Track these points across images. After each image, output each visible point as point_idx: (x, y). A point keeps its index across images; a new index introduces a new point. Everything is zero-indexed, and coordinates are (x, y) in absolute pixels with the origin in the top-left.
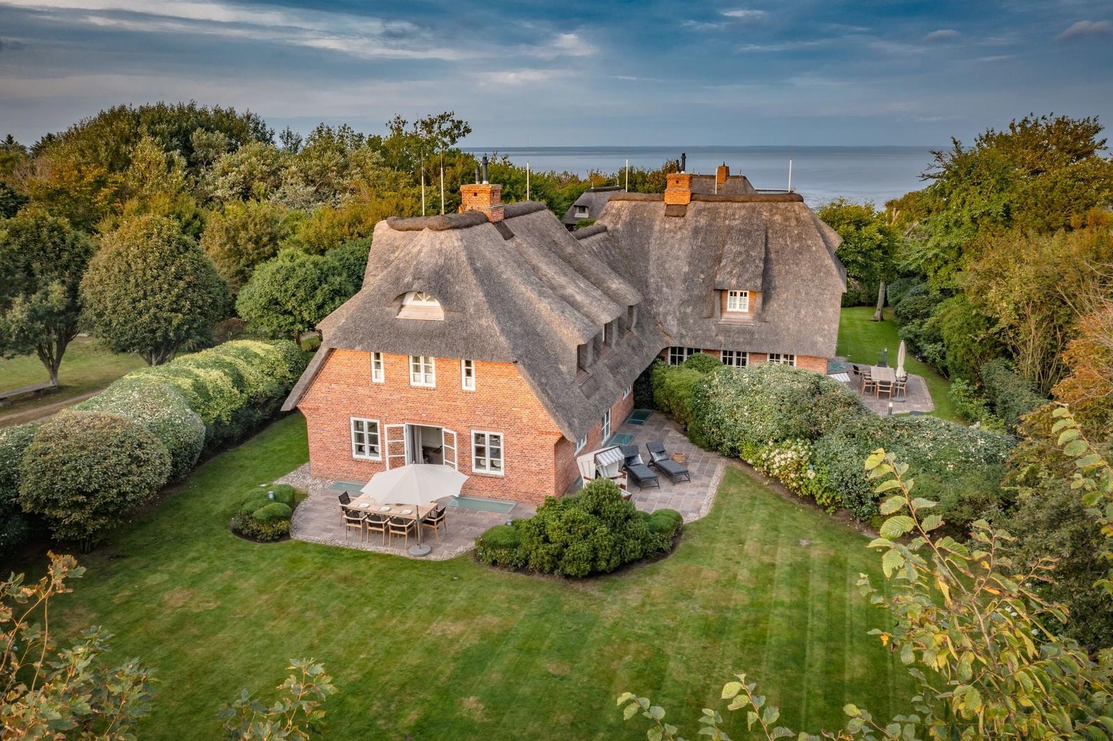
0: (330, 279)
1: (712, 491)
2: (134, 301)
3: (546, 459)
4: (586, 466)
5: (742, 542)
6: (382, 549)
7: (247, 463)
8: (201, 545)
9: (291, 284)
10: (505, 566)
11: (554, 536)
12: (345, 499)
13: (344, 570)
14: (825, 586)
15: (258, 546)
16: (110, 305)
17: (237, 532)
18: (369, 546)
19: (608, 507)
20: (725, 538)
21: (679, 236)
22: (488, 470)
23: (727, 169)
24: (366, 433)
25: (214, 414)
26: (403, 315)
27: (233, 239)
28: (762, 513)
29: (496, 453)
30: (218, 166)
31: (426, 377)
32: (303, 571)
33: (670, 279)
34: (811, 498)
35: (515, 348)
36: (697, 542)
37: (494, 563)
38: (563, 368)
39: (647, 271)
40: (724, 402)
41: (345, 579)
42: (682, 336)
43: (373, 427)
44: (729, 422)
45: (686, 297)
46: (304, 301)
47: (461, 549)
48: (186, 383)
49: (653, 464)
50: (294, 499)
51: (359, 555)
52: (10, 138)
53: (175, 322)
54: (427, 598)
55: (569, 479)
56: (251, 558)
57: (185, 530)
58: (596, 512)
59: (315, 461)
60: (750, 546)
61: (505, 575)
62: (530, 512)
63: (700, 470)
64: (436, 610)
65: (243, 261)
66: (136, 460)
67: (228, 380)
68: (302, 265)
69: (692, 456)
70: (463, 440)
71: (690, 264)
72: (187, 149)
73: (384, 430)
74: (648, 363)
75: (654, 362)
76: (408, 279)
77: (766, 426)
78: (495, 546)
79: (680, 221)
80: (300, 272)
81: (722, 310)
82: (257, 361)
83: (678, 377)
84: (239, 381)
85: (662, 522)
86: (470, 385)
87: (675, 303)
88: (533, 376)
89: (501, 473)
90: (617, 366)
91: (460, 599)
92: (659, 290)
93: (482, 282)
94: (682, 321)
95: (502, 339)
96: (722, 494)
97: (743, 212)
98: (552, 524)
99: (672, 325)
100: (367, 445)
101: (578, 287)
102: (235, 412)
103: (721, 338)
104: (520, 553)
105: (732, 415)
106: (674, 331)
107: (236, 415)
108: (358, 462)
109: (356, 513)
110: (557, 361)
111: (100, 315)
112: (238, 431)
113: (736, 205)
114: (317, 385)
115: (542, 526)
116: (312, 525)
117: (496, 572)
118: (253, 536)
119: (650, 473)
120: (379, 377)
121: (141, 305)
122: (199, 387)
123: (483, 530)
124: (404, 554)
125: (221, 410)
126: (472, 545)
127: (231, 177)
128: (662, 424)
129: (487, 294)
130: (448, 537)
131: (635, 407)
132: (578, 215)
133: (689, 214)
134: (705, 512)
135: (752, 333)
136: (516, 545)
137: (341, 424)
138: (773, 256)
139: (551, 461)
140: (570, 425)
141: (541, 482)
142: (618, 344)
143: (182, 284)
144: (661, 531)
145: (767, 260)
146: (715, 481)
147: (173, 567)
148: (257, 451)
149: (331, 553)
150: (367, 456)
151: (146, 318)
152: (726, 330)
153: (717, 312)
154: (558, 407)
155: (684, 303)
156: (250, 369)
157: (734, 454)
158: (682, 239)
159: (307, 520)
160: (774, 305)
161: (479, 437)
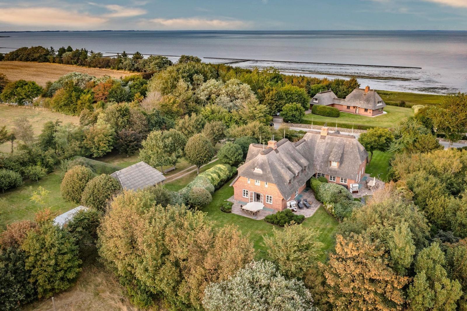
0: (238, 151)
1: (315, 211)
2: (197, 155)
3: (280, 202)
4: (288, 204)
5: (315, 223)
6: (248, 217)
7: (221, 195)
8: (216, 212)
9: (230, 152)
10: (269, 222)
11: (278, 218)
12: (241, 206)
13: (241, 220)
14: (327, 233)
15: (226, 214)
16: (192, 156)
17: (222, 210)
18: (246, 216)
19: (289, 214)
20: (312, 222)
21: (323, 144)
22: (269, 203)
23: (369, 88)
24: (246, 192)
25: (215, 184)
26: (254, 171)
27: (213, 130)
28: (323, 217)
29: (271, 200)
30: (202, 88)
31: (258, 183)
32: (234, 219)
33: (319, 155)
34: (333, 215)
35: (276, 180)
36: (306, 222)
37: (268, 222)
38: (285, 184)
39: (314, 153)
40: (321, 191)
41: (242, 222)
42: (320, 171)
43: (247, 191)
44: (322, 196)
45: (322, 161)
46: (232, 156)
47: (262, 218)
48: (210, 177)
49: (304, 204)
50: (231, 204)
51: (244, 217)
52: (124, 52)
53: (205, 160)
54: (256, 227)
55: (285, 206)
56: (225, 216)
57: (212, 209)
58: (286, 215)
59: (235, 196)
60: (316, 224)
61: (270, 224)
62: (275, 213)
63: (315, 206)
64: (257, 229)
65: (215, 135)
66: (207, 197)
67: (217, 176)
68: (232, 147)
69: (314, 202)
70: (264, 196)
71: (324, 152)
72: (192, 80)
73: (249, 193)
74: (309, 178)
75: (312, 177)
76: (256, 165)
77: (328, 199)
78: (268, 219)
79: (324, 140)
80: (232, 149)
81: (330, 165)
82: (222, 171)
83: (315, 182)
84: (219, 176)
85: (300, 218)
86: (267, 186)
87: (320, 162)
88: (278, 186)
89: (271, 204)
90: (300, 181)
91: (261, 227)
92: (316, 158)
93: (270, 167)
94: (321, 167)
95: (273, 179)
96: (316, 212)
97: (339, 140)
98: (278, 216)
99: (318, 167)
100: (246, 195)
101: (292, 163)
102: (218, 183)
103: (329, 172)
104: (272, 221)
105: (322, 195)
106: (318, 169)
107: (218, 184)
108: (244, 198)
109: (243, 210)
110: (284, 182)
111: (189, 157)
112: (218, 187)
113: (338, 137)
114: (236, 182)
115: (276, 217)
116: (235, 210)
117: (268, 223)
118: (225, 212)
119: (303, 206)
120: (249, 182)
121: (198, 156)
122: (212, 178)
123: (267, 215)
124: (252, 218)
125: (216, 183)
126: (264, 218)
127: (205, 92)
128: (311, 192)
129: (271, 169)
130: (260, 216)
131: (307, 187)
132: (315, 101)
133: (326, 138)
134: (311, 216)
135: (337, 172)
136: (272, 219)
137: (241, 190)
138: (345, 152)
139: (281, 203)
140: (285, 197)
141: (279, 206)
142: (301, 175)
143: (206, 151)
144: (299, 219)
145: (343, 154)
146: (317, 209)
147: (212, 216)
148: (222, 192)
149: (239, 217)
150: (245, 197)
151: (199, 159)
152: (331, 170)
153: (329, 166)
154: (283, 193)
155: (322, 162)
156: (221, 173)
157: (322, 203)
158: (323, 145)
159: (234, 209)
160: (343, 165)
161: (268, 197)
